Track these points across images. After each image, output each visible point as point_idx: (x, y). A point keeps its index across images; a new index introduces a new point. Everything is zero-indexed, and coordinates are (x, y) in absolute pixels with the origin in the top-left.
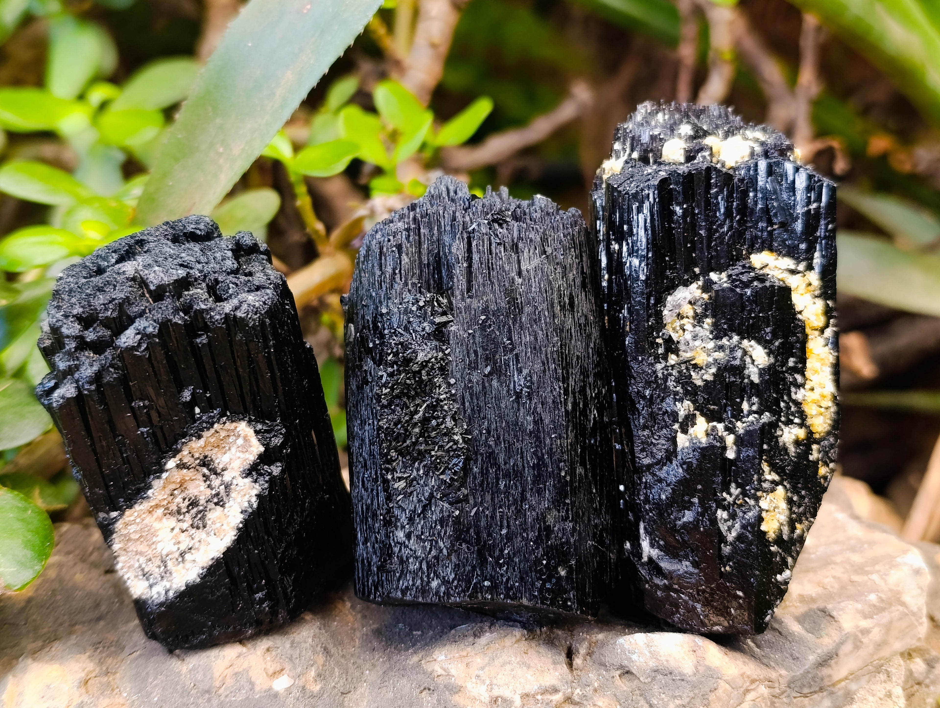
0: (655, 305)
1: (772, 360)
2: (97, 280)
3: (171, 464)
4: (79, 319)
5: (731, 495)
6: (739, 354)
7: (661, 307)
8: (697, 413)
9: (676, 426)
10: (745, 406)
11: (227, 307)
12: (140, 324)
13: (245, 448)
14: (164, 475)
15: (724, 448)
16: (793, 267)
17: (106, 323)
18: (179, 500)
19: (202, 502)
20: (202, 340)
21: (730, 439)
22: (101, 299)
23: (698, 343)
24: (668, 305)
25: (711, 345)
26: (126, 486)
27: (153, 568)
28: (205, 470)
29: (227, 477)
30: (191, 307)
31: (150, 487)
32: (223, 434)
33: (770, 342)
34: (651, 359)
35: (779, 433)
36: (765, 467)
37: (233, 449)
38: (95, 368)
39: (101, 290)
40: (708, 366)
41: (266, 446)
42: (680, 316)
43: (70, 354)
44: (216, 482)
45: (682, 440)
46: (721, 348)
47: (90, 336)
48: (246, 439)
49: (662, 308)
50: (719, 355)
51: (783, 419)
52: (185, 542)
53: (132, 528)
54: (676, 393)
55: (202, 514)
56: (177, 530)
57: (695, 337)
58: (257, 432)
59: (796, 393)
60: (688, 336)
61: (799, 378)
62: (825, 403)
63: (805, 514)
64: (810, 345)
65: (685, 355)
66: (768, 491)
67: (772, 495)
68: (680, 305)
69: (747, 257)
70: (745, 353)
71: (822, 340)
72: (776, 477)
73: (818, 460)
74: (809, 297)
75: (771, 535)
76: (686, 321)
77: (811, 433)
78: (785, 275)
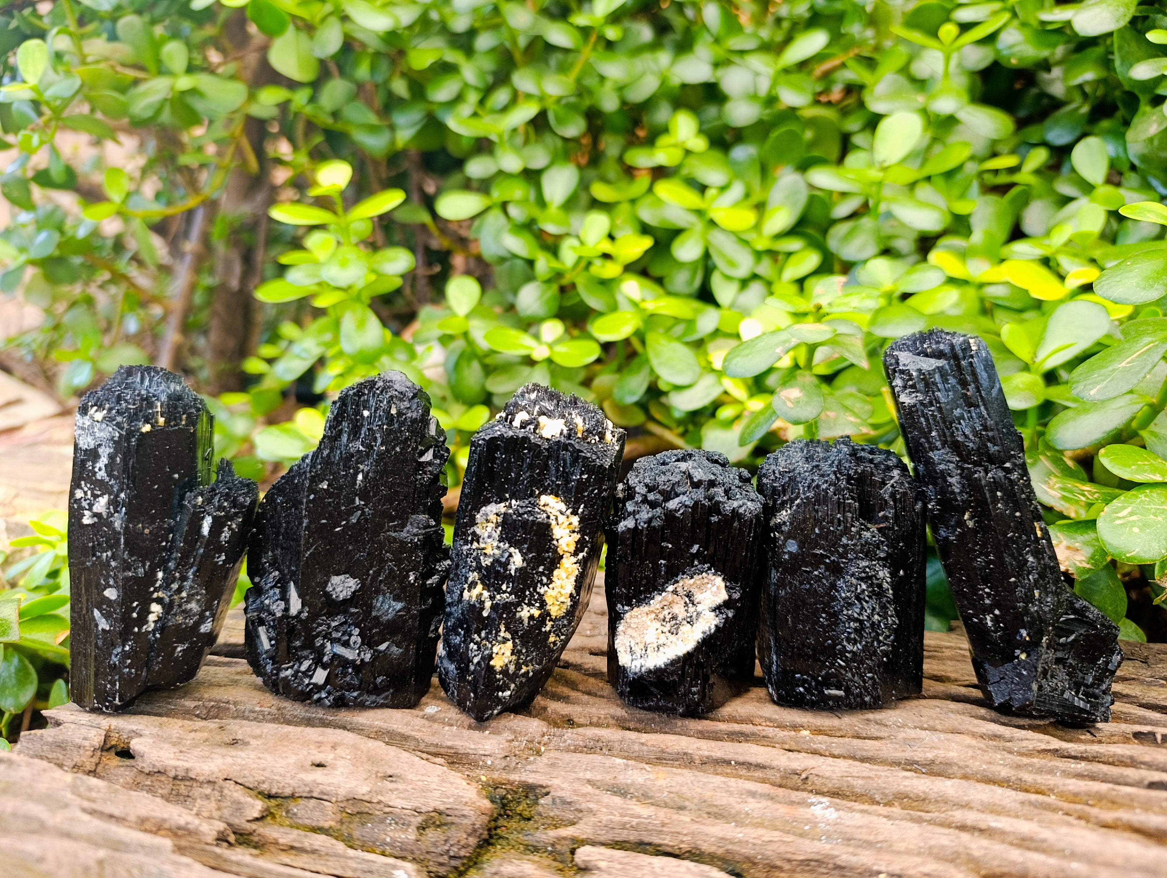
0: (471, 510)
1: (525, 565)
2: (663, 467)
3: (671, 588)
4: (647, 486)
6: (506, 555)
7: (475, 512)
8: (479, 582)
9: (466, 586)
10: (504, 587)
11: (735, 504)
12: (683, 498)
13: (715, 594)
14: (664, 594)
15: (483, 609)
16: (564, 510)
17: (662, 493)
18: (666, 612)
19: (680, 619)
20: (714, 519)
21: (488, 604)
22: (663, 478)
23: (489, 540)
24: (481, 512)
25: (495, 544)
26: (641, 592)
27: (637, 649)
28: (687, 600)
29: (699, 608)
30: (713, 498)
31: (653, 598)
32: (706, 581)
33: (526, 554)
34: (461, 542)
35: (519, 609)
36: (503, 628)
37: (709, 592)
38: (650, 515)
39: (664, 473)
40: (490, 556)
41: (730, 596)
42: (488, 521)
43: (637, 503)
44: (691, 609)
45: (466, 595)
46: (498, 548)
47: (651, 497)
48: (718, 588)
49: (478, 513)
50: (497, 552)
51: (526, 601)
52: (662, 639)
53: (634, 620)
54: (471, 566)
55: (678, 626)
56: (659, 631)
57: (489, 537)
58: (726, 587)
59: (540, 588)
60: (486, 535)
61: (545, 580)
62: (562, 599)
63: (531, 660)
64: (564, 561)
65: (482, 545)
66: (500, 643)
67: (502, 646)
68: (487, 515)
69: (539, 496)
70: (511, 555)
71: (574, 559)
72: (508, 636)
73: (550, 631)
74: (568, 531)
75: (498, 668)
76: (490, 524)
77: (549, 614)
78: (558, 514)
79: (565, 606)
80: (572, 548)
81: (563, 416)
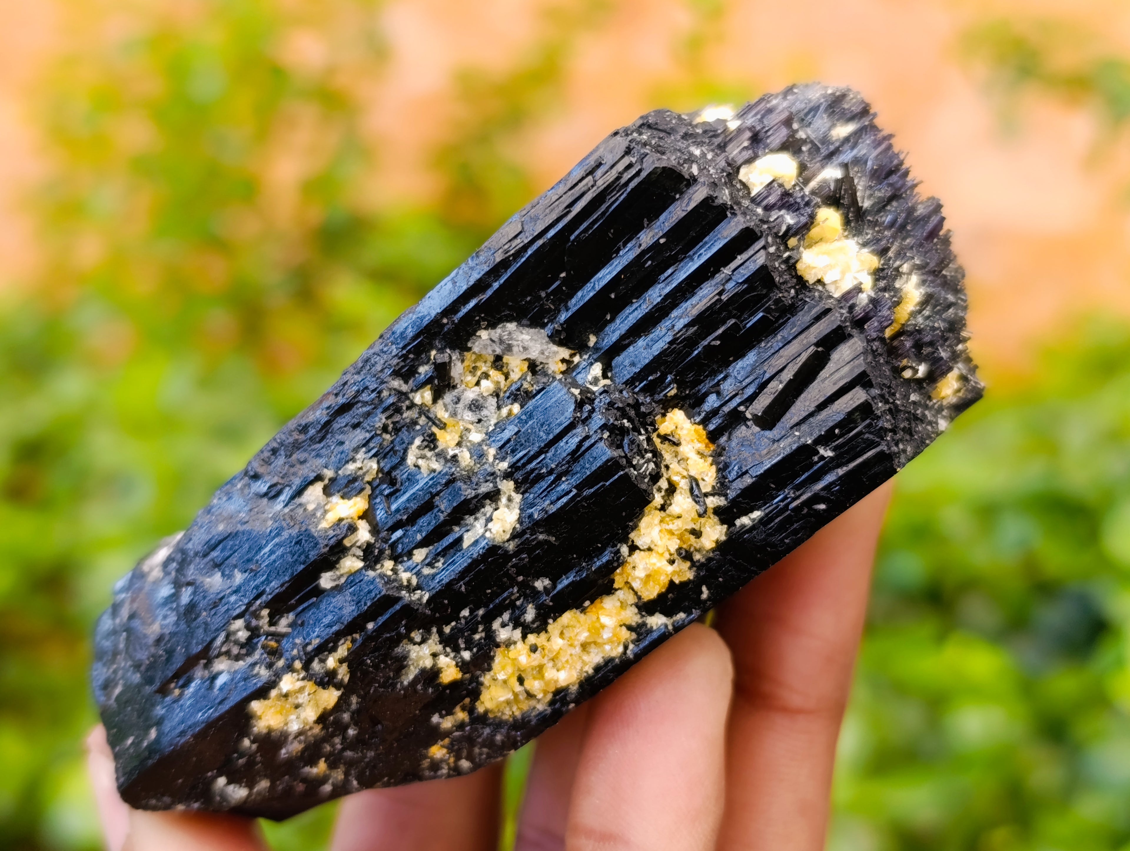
1: (511, 547)
5: (272, 623)
7: (484, 320)
8: (368, 491)
9: (328, 473)
10: (420, 556)
15: (330, 565)
16: (706, 487)
21: (352, 564)
23: (469, 415)
24: (499, 330)
25: (476, 437)
33: (533, 523)
35: (417, 636)
36: (343, 650)
40: (441, 455)
42: (498, 362)
45: (313, 497)
49: (484, 324)
50: (466, 459)
51: (447, 630)
57: (475, 406)
59: (504, 625)
60: (470, 395)
61: (530, 614)
62: (534, 685)
63: (350, 764)
64: (609, 603)
65: (440, 412)
66: (309, 677)
67: (310, 686)
68: (509, 348)
69: (668, 405)
70: (494, 496)
71: (632, 616)
72: (343, 674)
73: (447, 734)
74: (674, 545)
75: (260, 726)
76: (496, 375)
77: (475, 694)
78: (683, 485)
79: (526, 705)
80: (651, 593)
81: (882, 252)
